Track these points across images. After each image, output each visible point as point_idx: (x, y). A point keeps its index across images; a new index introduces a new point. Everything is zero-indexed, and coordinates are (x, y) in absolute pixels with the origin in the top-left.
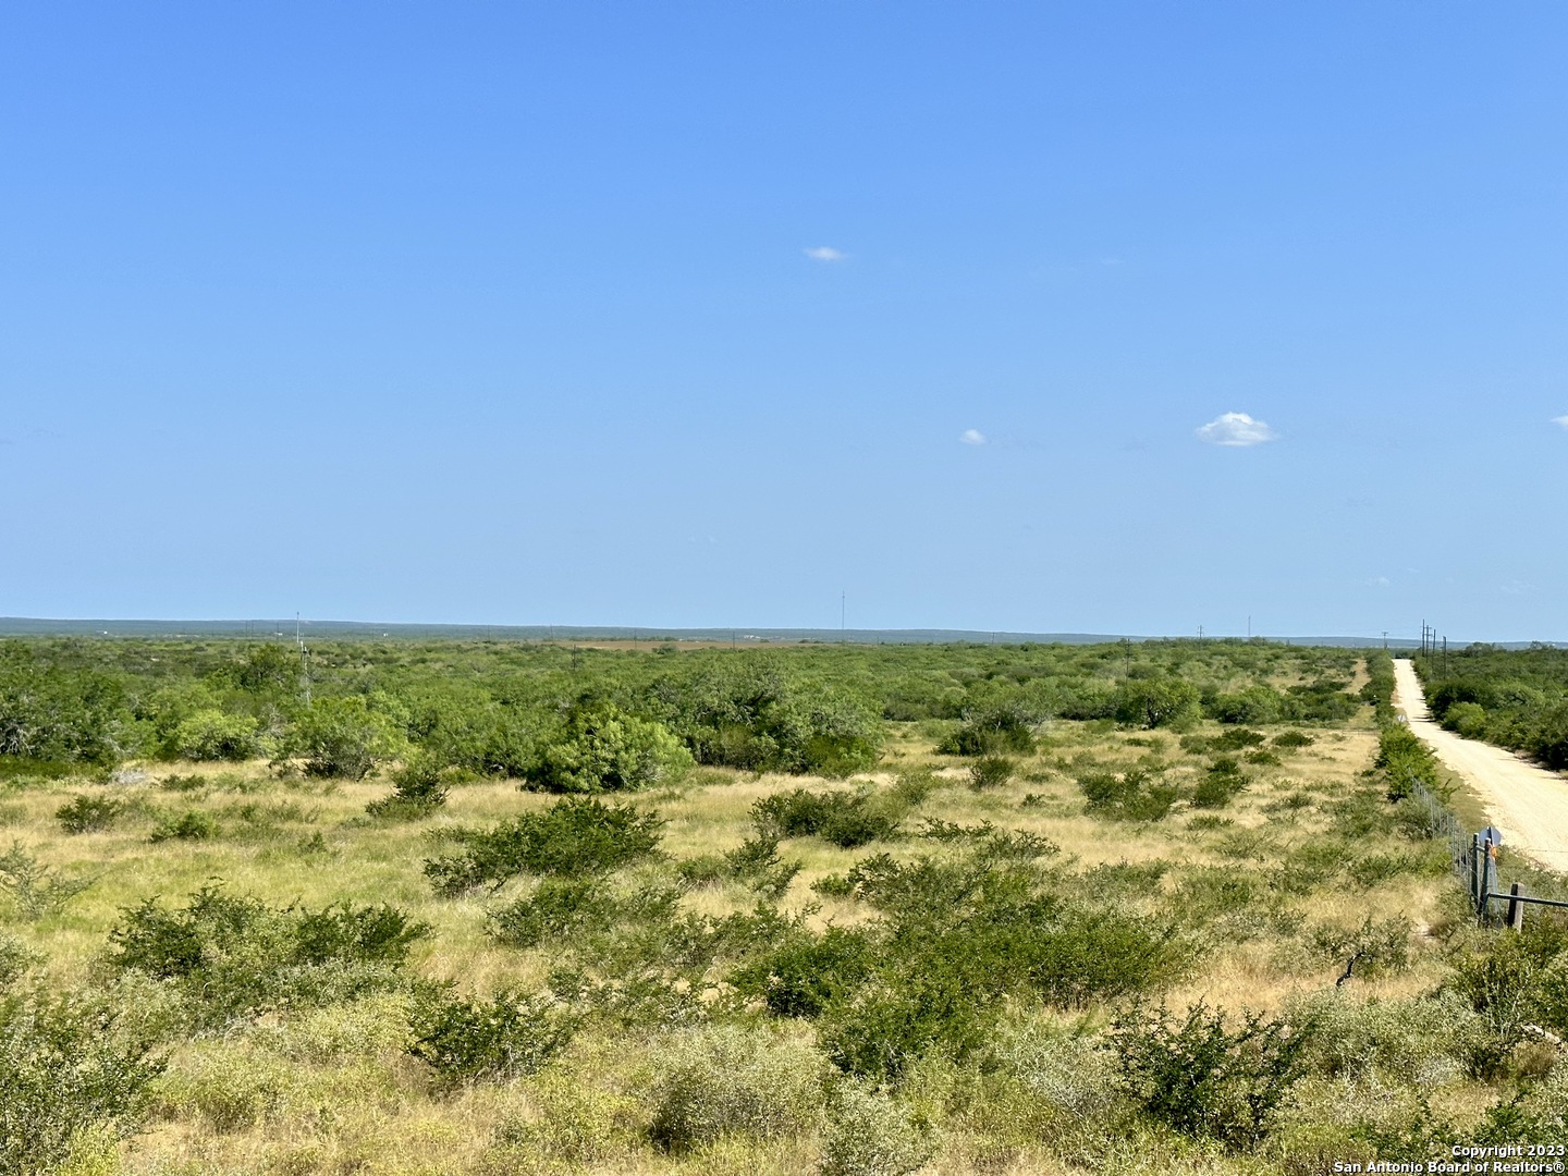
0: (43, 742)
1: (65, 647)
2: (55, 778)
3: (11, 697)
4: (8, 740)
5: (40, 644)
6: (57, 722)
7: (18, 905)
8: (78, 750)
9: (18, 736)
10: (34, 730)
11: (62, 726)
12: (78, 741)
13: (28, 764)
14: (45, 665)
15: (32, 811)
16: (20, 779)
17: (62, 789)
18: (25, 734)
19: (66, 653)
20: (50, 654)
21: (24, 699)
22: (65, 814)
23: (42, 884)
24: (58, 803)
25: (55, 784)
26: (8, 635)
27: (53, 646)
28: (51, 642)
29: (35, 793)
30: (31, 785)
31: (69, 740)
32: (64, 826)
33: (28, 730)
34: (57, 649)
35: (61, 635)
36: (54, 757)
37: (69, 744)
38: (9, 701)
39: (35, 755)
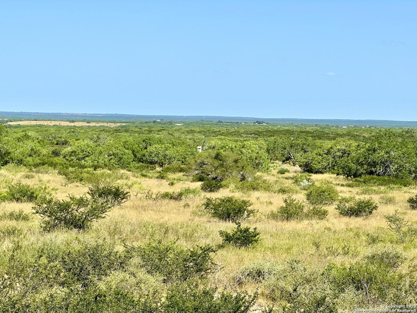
0: (400, 171)
1: (407, 132)
2: (405, 186)
3: (387, 152)
4: (386, 170)
5: (397, 131)
6: (405, 163)
7: (396, 236)
8: (414, 175)
9: (390, 168)
10: (396, 166)
11: (407, 165)
12: (414, 171)
13: (394, 180)
14: (400, 140)
15: (397, 199)
16: (392, 186)
17: (408, 191)
18: (393, 168)
19: (408, 135)
20: (401, 135)
21: (392, 153)
22: (411, 201)
23: (404, 229)
24: (407, 196)
25: (405, 189)
26: (384, 127)
27: (402, 132)
28: (401, 130)
29: (397, 192)
30: (395, 189)
31: (410, 171)
32: (411, 206)
33: (394, 166)
34: (404, 133)
35: (405, 128)
36: (404, 177)
37: (410, 172)
38: (386, 154)
39: (397, 176)
